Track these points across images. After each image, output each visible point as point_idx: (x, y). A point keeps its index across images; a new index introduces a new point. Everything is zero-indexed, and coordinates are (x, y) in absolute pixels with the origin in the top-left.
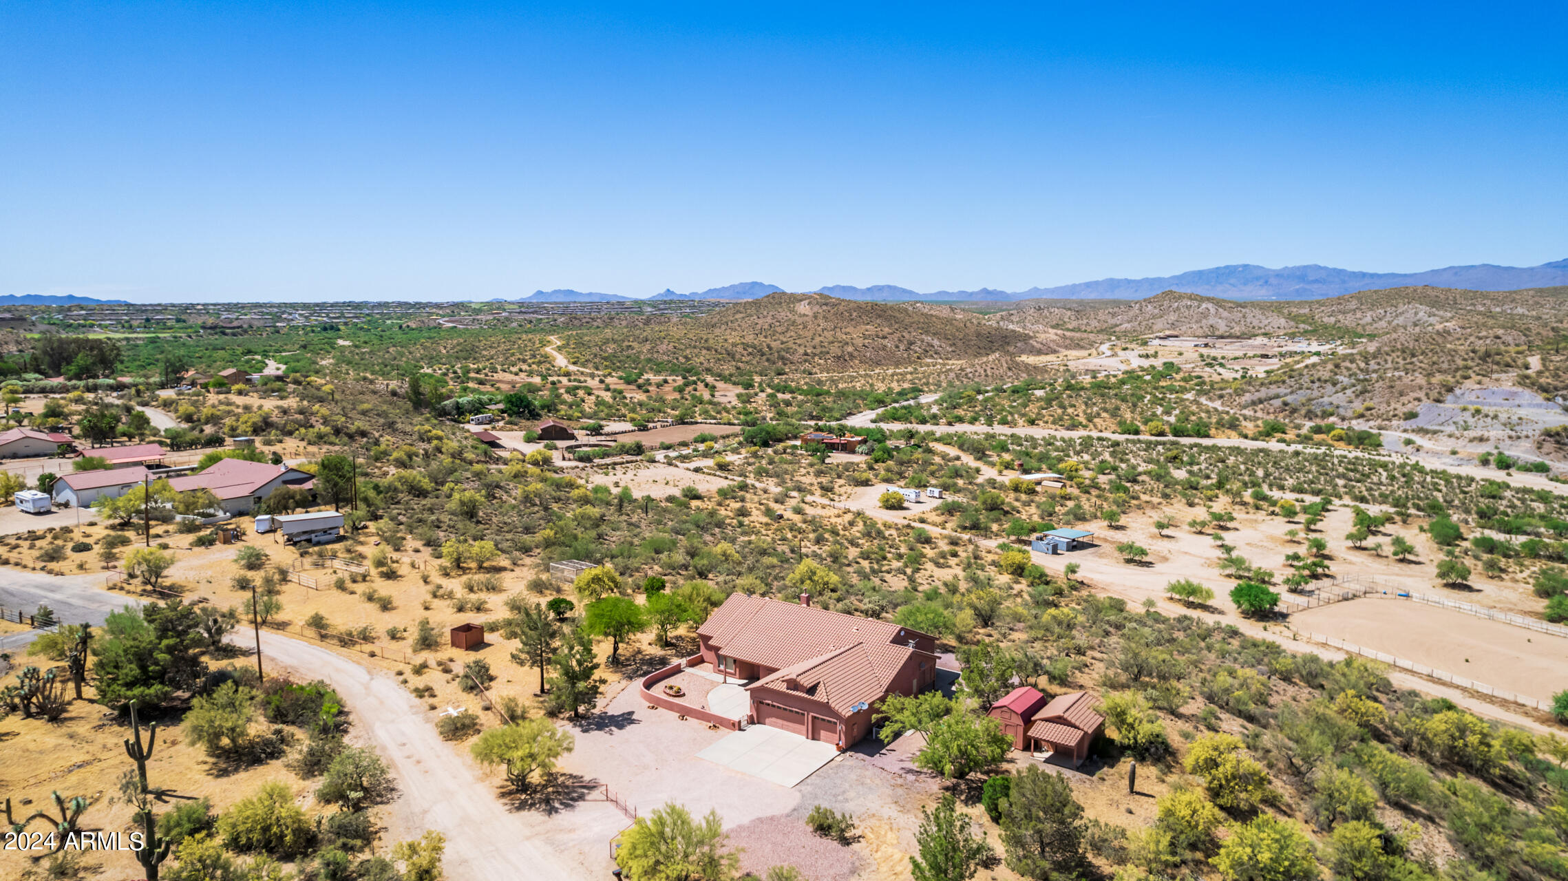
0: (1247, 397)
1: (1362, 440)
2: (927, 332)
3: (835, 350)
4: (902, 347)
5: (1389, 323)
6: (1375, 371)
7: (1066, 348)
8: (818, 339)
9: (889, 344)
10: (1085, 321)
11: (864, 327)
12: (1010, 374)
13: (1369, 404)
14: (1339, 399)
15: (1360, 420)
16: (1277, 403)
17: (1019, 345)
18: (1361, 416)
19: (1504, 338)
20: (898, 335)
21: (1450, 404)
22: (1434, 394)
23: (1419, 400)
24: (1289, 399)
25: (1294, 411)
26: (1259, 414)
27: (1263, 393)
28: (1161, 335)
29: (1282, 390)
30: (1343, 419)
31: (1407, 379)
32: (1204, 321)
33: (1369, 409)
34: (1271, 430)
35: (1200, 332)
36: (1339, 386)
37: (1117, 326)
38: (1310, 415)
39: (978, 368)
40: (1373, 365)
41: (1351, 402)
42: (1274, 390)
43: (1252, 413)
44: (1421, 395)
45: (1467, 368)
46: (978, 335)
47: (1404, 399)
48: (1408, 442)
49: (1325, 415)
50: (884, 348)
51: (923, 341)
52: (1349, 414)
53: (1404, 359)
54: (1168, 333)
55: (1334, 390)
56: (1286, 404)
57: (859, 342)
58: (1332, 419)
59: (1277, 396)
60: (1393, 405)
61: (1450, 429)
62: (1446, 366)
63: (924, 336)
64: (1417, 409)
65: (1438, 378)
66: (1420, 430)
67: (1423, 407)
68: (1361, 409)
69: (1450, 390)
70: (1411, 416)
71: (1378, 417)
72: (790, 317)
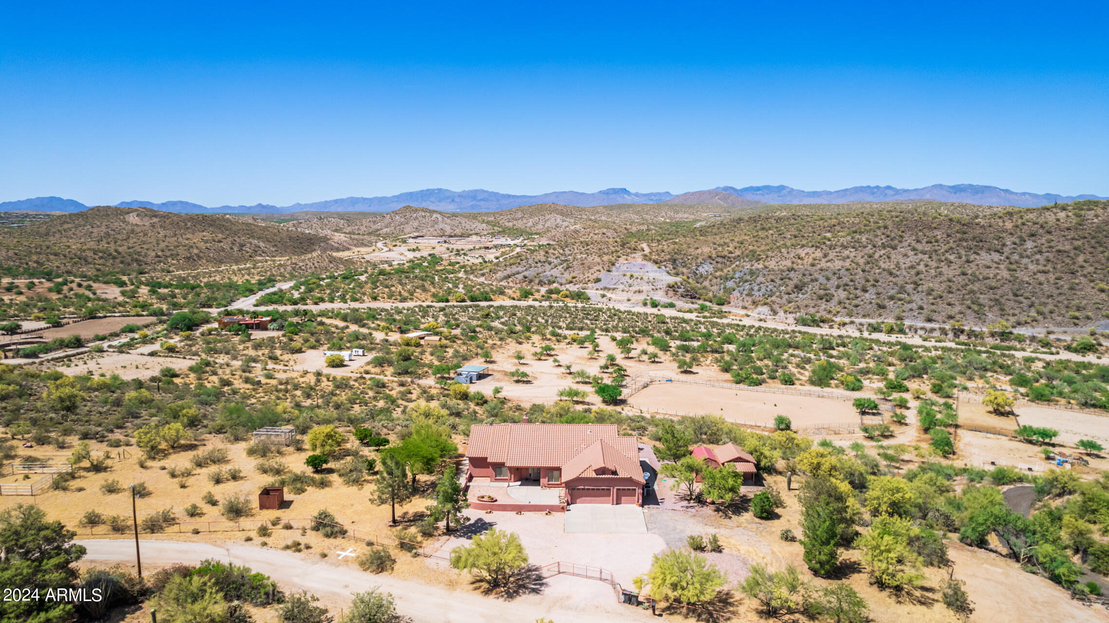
0: (500, 275)
1: (579, 296)
2: (252, 237)
4: (236, 249)
5: (544, 226)
6: (571, 255)
7: (355, 246)
8: (163, 244)
9: (225, 246)
11: (200, 234)
12: (331, 265)
13: (573, 274)
14: (555, 272)
15: (571, 285)
16: (520, 276)
17: (322, 245)
18: (571, 282)
19: (607, 234)
20: (230, 239)
21: (614, 273)
22: (606, 268)
23: (599, 271)
24: (526, 273)
25: (531, 281)
26: (511, 284)
27: (509, 271)
28: (412, 235)
29: (520, 269)
30: (561, 285)
31: (590, 258)
32: (436, 226)
33: (574, 278)
34: (526, 295)
35: (435, 233)
36: (552, 264)
38: (541, 283)
41: (562, 274)
42: (515, 269)
43: (506, 284)
44: (600, 268)
45: (617, 251)
47: (591, 271)
48: (603, 296)
49: (551, 282)
50: (223, 249)
51: (251, 244)
52: (564, 281)
54: (416, 234)
55: (550, 267)
56: (525, 277)
57: (202, 245)
58: (555, 285)
59: (518, 273)
60: (586, 275)
61: (621, 287)
62: (606, 251)
63: (251, 240)
64: (600, 276)
65: (606, 258)
66: (605, 288)
67: (602, 275)
68: (569, 278)
69: (613, 264)
70: (598, 280)
71: (581, 282)
72: (124, 226)
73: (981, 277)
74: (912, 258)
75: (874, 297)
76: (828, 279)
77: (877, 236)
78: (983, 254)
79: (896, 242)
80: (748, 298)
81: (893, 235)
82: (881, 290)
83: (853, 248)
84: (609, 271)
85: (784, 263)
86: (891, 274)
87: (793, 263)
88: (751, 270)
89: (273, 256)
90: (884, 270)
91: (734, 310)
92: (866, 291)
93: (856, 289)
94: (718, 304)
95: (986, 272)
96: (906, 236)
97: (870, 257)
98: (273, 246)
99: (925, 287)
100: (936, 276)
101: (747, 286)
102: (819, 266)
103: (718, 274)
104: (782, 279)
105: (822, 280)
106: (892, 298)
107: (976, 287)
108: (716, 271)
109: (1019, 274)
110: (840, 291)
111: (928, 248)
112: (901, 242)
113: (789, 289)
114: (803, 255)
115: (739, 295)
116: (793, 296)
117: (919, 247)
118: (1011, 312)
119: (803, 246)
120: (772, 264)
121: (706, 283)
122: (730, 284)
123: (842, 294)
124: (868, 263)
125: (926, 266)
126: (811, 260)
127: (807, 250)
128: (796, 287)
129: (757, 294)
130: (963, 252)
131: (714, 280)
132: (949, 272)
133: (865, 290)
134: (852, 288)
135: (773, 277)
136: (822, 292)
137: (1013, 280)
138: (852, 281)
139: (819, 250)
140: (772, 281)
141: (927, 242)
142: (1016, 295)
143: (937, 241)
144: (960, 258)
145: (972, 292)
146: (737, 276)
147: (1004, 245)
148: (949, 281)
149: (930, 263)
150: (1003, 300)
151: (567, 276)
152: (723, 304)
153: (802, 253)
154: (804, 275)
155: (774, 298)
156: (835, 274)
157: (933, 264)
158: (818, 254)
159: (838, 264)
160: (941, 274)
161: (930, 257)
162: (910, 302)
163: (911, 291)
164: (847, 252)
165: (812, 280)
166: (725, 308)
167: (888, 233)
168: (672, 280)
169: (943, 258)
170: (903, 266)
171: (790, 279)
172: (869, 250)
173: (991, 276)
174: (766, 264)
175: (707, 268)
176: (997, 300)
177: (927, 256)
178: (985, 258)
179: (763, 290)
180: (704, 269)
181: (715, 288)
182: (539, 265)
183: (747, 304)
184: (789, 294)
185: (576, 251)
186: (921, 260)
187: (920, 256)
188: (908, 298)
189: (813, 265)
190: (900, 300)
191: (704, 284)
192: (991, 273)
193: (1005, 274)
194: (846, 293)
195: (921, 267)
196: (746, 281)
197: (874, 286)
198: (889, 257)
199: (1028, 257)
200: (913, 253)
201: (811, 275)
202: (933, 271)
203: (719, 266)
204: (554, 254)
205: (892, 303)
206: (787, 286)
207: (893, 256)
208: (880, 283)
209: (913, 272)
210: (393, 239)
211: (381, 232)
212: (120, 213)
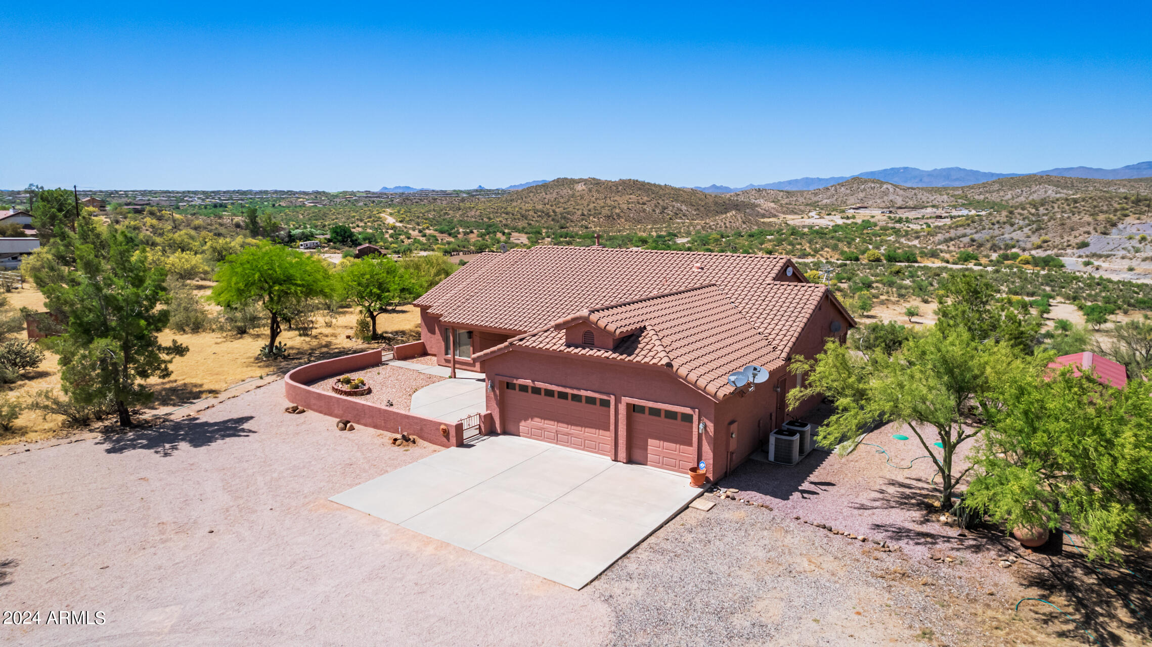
0: (940, 237)
1: (1047, 263)
2: (677, 201)
3: (606, 211)
4: (658, 211)
6: (1046, 215)
7: (784, 213)
8: (592, 206)
9: (648, 209)
10: (795, 199)
11: (628, 197)
13: (1044, 237)
14: (1017, 235)
15: (1039, 251)
16: (966, 240)
17: (747, 211)
18: (1039, 247)
20: (655, 202)
21: (1114, 235)
22: (1100, 228)
23: (1089, 233)
24: (976, 236)
25: (980, 245)
26: (952, 248)
27: (953, 233)
28: (854, 207)
29: (968, 231)
30: (1024, 250)
31: (1076, 218)
32: (885, 198)
33: (1045, 242)
34: (966, 258)
35: (883, 205)
36: (1016, 226)
37: (818, 202)
38: (994, 248)
39: (719, 221)
40: (1042, 210)
41: (1029, 237)
42: (961, 231)
43: (945, 248)
44: (1091, 229)
45: (1123, 209)
46: (716, 203)
47: (1076, 233)
48: (1088, 264)
49: (1008, 247)
50: (644, 211)
51: (673, 207)
52: (1029, 246)
53: (1069, 205)
54: (858, 205)
55: (1012, 229)
56: (973, 240)
57: (625, 207)
58: (1014, 250)
59: (965, 236)
60: (1066, 238)
61: (1122, 253)
62: (1105, 208)
63: (674, 203)
64: (1088, 240)
65: (1101, 217)
66: (1094, 255)
68: (1038, 242)
69: (1114, 225)
70: (1084, 245)
71: (1054, 247)
72: (570, 192)
84: (1105, 234)
89: (692, 220)
98: (695, 210)
151: (1036, 240)
182: (997, 226)
185: (1056, 209)
210: (830, 210)
211: (820, 203)
212: (573, 182)
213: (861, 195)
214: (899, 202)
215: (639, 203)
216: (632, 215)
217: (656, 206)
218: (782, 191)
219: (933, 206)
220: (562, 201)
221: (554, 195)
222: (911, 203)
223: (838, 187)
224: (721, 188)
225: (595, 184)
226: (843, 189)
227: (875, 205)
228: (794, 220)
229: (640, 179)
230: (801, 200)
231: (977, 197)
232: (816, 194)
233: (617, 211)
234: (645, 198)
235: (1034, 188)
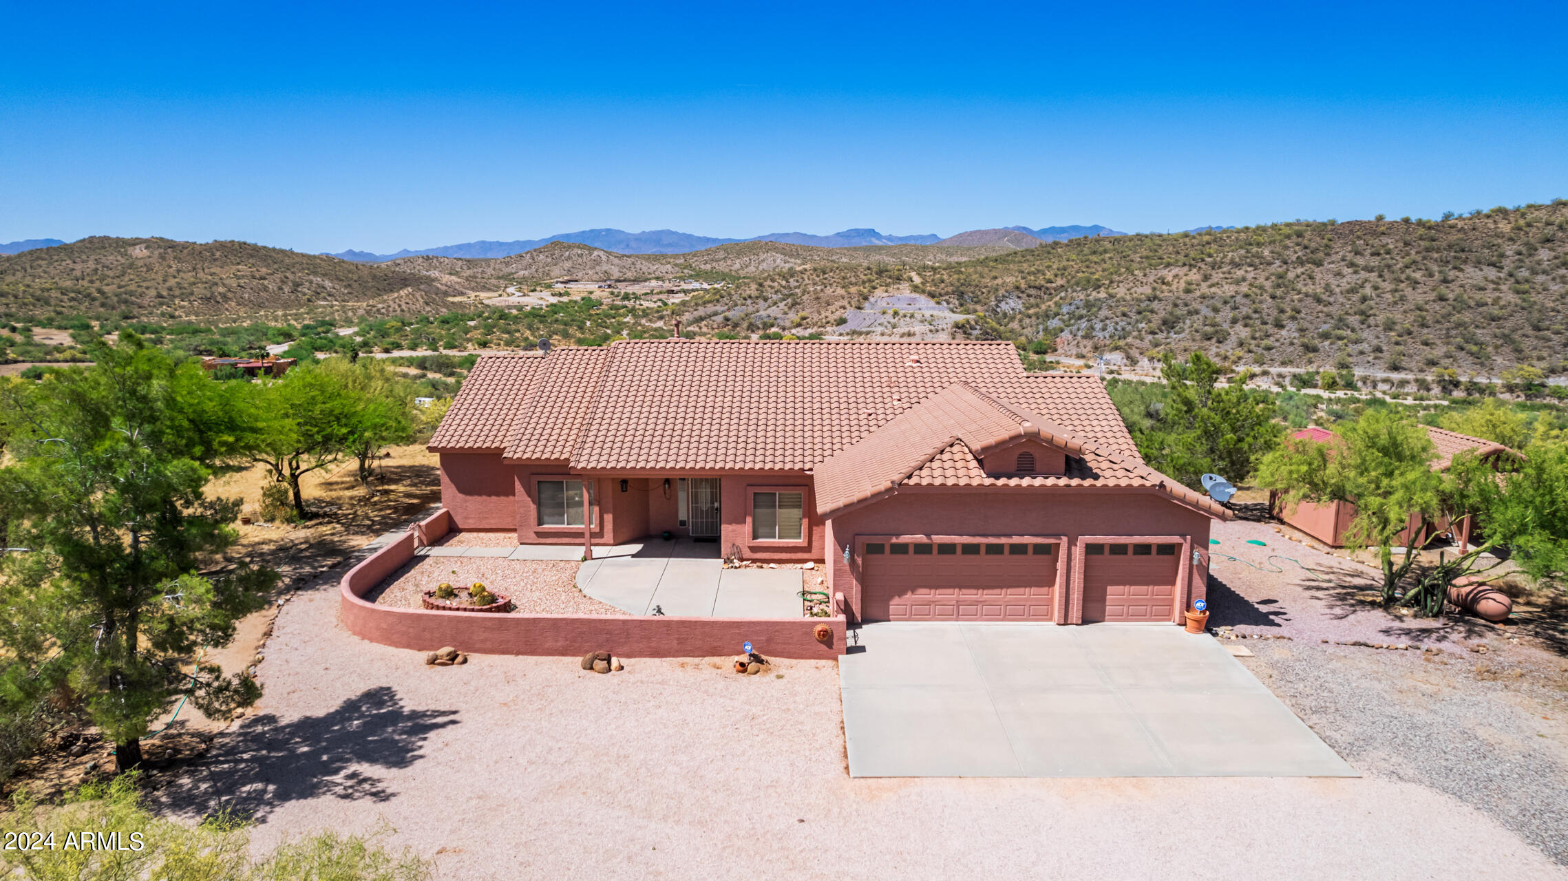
2: (315, 273)
3: (200, 290)
4: (287, 289)
6: (798, 287)
7: (473, 289)
8: (172, 281)
9: (271, 285)
10: (480, 270)
11: (235, 268)
12: (428, 309)
13: (801, 314)
14: (774, 311)
15: (799, 329)
16: (719, 319)
17: (424, 287)
18: (799, 325)
20: (279, 276)
21: (868, 310)
22: (854, 303)
23: (844, 308)
24: (729, 314)
25: (736, 325)
28: (560, 280)
29: (719, 308)
30: (784, 329)
31: (829, 291)
32: (598, 268)
33: (804, 318)
35: (596, 277)
36: (770, 301)
37: (512, 273)
39: (390, 303)
40: (793, 283)
41: (786, 313)
42: (710, 308)
44: (845, 303)
45: (871, 281)
46: (374, 277)
47: (831, 308)
50: (265, 289)
51: (311, 282)
52: (788, 324)
54: (566, 278)
55: (766, 305)
56: (727, 319)
57: (233, 283)
58: (774, 330)
59: (716, 314)
60: (823, 314)
61: (878, 330)
62: (853, 280)
63: (311, 277)
64: (844, 316)
65: (853, 290)
66: (854, 332)
67: (849, 313)
68: (797, 319)
69: (866, 298)
70: (842, 321)
71: (814, 325)
72: (123, 261)
73: (1472, 304)
74: (1350, 278)
75: (1297, 335)
76: (1216, 310)
77: (1286, 248)
78: (1469, 270)
79: (1321, 254)
80: (1085, 342)
81: (1313, 245)
82: (1306, 325)
83: (1250, 265)
84: (859, 308)
85: (1140, 290)
86: (1319, 301)
87: (1154, 289)
88: (1087, 301)
89: (344, 301)
90: (1307, 295)
91: (1063, 360)
92: (1282, 327)
93: (1265, 323)
94: (1037, 353)
95: (1479, 296)
96: (1337, 246)
97: (1280, 277)
98: (346, 287)
99: (1381, 319)
100: (1395, 303)
101: (1084, 324)
102: (1198, 293)
103: (1031, 311)
104: (1139, 313)
105: (1205, 311)
106: (1325, 336)
107: (1467, 316)
108: (1028, 308)
109: (1533, 297)
110: (1239, 327)
111: (1374, 262)
112: (1328, 254)
113: (1154, 325)
114: (1170, 278)
115: (1070, 337)
116: (1160, 336)
117: (1360, 261)
118: (1535, 354)
119: (1168, 265)
120: (1121, 291)
121: (1015, 325)
122: (1054, 323)
123: (1243, 332)
124: (1279, 286)
125: (1376, 288)
126: (1183, 285)
127: (1175, 271)
128: (1165, 322)
129: (1100, 335)
130: (1435, 268)
131: (1027, 321)
132: (1416, 297)
133: (1279, 325)
134: (1258, 322)
135: (1125, 309)
136: (1208, 329)
137: (1527, 308)
138: (1256, 312)
139: (1195, 270)
140: (1124, 315)
141: (1372, 254)
142: (1537, 328)
143: (1388, 253)
144: (1431, 275)
145: (1459, 325)
146: (1065, 310)
147: (1502, 256)
148: (1420, 309)
149: (1382, 285)
150: (1516, 337)
151: (793, 316)
152: (1045, 353)
153: (1168, 275)
154: (1176, 305)
155: (1129, 340)
156: (1226, 303)
157: (1387, 286)
158: (1194, 276)
159: (1229, 290)
160: (1403, 299)
161: (1380, 276)
162: (1356, 342)
163: (1356, 325)
164: (1240, 273)
165: (1190, 313)
166: (1049, 358)
167: (1306, 242)
168: (961, 318)
169: (1403, 277)
170: (1337, 290)
171: (1152, 311)
172: (1277, 267)
173: (1490, 301)
174: (1110, 290)
175: (1013, 305)
176: (1505, 336)
177: (1375, 274)
178: (1472, 275)
179: (1111, 329)
180: (1008, 306)
181: (1027, 331)
182: (749, 302)
183: (1084, 351)
184: (1153, 333)
185: (807, 281)
186: (1366, 280)
187: (1363, 275)
188: (1353, 336)
189: (1188, 291)
190: (1340, 338)
191: (1010, 326)
192: (1488, 297)
193: (1512, 298)
194: (1248, 329)
195: (1368, 290)
196: (1081, 317)
197: (1293, 318)
198: (1311, 278)
199: (1544, 272)
200: (1350, 270)
201: (1186, 305)
202: (1388, 296)
203: (1032, 300)
204: (772, 287)
205: (1327, 343)
206: (1150, 321)
207: (1318, 276)
208: (1302, 315)
209: (1356, 298)
210: (534, 284)
211: (515, 276)
212: (121, 245)
213: (567, 265)
214: (616, 274)
215: (254, 277)
216: (246, 296)
217: (282, 281)
218: (460, 259)
219: (657, 278)
220: (111, 273)
221: (91, 265)
222: (629, 275)
223: (535, 254)
224: (361, 254)
225: (166, 247)
226: (541, 256)
227: (586, 277)
228: (493, 299)
229: (250, 241)
230: (489, 271)
231: (703, 267)
232: (507, 264)
233: (221, 289)
234: (264, 270)
235: (762, 256)
